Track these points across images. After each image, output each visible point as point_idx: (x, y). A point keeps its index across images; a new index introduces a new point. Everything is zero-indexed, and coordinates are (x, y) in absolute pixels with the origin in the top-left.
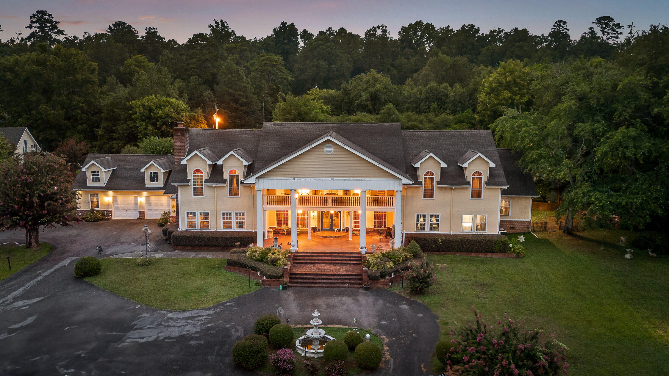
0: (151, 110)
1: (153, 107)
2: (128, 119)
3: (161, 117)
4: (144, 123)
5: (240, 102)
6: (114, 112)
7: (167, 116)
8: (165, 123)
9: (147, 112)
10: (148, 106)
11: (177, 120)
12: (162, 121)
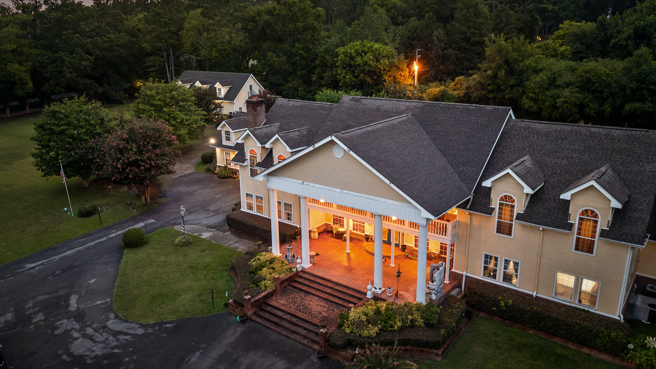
0: (352, 58)
1: (353, 54)
2: (333, 66)
3: (359, 65)
4: (344, 71)
5: (471, 42)
6: (325, 59)
7: (366, 64)
8: (363, 71)
9: (348, 59)
10: (349, 53)
11: (374, 68)
12: (360, 70)
